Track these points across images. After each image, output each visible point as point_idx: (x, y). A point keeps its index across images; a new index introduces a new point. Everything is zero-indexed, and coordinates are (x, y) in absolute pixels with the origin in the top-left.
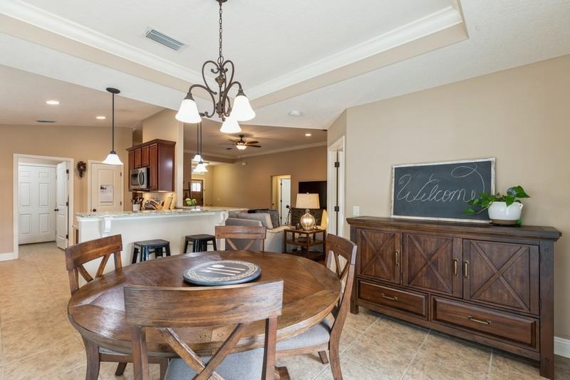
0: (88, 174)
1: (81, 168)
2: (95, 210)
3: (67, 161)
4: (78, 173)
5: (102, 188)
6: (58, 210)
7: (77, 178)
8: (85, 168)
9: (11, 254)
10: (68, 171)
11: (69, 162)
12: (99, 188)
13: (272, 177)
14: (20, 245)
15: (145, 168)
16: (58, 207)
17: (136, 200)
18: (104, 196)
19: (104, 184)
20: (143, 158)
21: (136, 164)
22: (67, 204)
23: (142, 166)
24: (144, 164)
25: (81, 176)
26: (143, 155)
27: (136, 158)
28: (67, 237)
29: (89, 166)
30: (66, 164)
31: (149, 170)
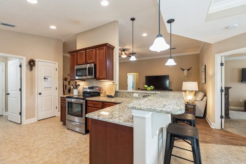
0: (36, 68)
1: (32, 64)
2: (40, 94)
3: (20, 58)
4: (29, 67)
5: (45, 78)
6: (9, 94)
7: (28, 71)
8: (34, 64)
10: (20, 66)
11: (23, 59)
12: (43, 78)
13: (127, 73)
15: (93, 64)
16: (9, 92)
17: (76, 87)
18: (46, 84)
19: (46, 75)
20: (87, 57)
21: (79, 62)
22: (21, 90)
23: (87, 63)
24: (89, 61)
25: (31, 69)
26: (88, 55)
27: (79, 57)
28: (20, 114)
29: (36, 63)
30: (20, 60)
31: (95, 66)
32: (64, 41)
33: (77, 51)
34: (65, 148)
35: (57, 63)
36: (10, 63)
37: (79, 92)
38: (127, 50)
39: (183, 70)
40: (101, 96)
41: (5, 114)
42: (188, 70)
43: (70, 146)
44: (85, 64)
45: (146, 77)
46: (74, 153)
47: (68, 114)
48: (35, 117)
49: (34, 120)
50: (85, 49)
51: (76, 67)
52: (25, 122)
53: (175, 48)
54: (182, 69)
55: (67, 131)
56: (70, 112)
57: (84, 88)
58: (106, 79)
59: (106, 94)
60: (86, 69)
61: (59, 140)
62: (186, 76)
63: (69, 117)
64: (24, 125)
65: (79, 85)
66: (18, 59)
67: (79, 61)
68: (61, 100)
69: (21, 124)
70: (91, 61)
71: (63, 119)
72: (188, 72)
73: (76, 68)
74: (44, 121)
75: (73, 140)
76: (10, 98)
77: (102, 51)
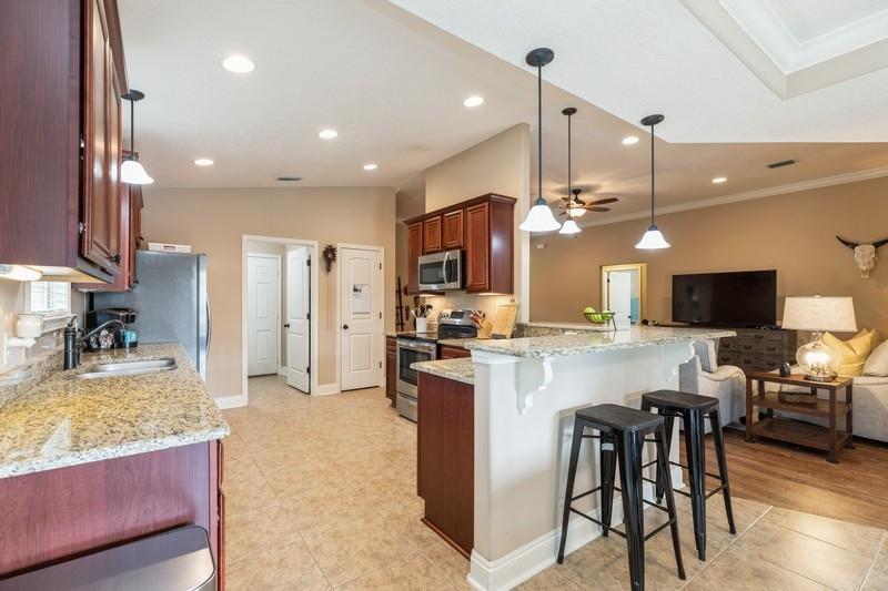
0: (337, 266)
1: (329, 255)
2: (346, 327)
3: (307, 246)
4: (324, 262)
5: (355, 290)
6: (288, 326)
7: (323, 273)
8: (334, 255)
9: (239, 397)
10: (309, 263)
11: (313, 246)
12: (352, 287)
13: (601, 267)
14: (249, 377)
15: (458, 251)
16: (289, 321)
17: (423, 311)
18: (357, 303)
19: (358, 282)
20: (447, 233)
21: (429, 247)
22: (309, 316)
23: (445, 249)
24: (450, 244)
25: (328, 269)
26: (447, 227)
27: (427, 234)
28: (309, 370)
29: (338, 254)
30: (308, 250)
31: (464, 255)
32: (398, 190)
33: (424, 218)
34: (388, 449)
35: (383, 249)
36: (291, 255)
37: (429, 326)
38: (588, 189)
39: (853, 246)
40: (479, 336)
41: (281, 371)
42: (877, 245)
43: (399, 448)
44: (442, 251)
45: (676, 278)
46: (403, 460)
47: (402, 378)
48: (334, 382)
49: (333, 389)
50: (441, 212)
51: (422, 260)
52: (317, 390)
53: (791, 162)
54: (846, 243)
55: (398, 419)
56: (405, 375)
57: (441, 316)
58: (489, 290)
59: (493, 332)
60: (440, 264)
61: (378, 433)
62: (865, 272)
63: (401, 385)
64: (315, 398)
65: (430, 307)
66: (305, 248)
67: (427, 243)
68: (388, 343)
69: (309, 393)
70: (455, 243)
71: (391, 392)
72: (876, 252)
73: (420, 263)
74: (354, 392)
75: (407, 439)
76: (290, 336)
77: (479, 215)
